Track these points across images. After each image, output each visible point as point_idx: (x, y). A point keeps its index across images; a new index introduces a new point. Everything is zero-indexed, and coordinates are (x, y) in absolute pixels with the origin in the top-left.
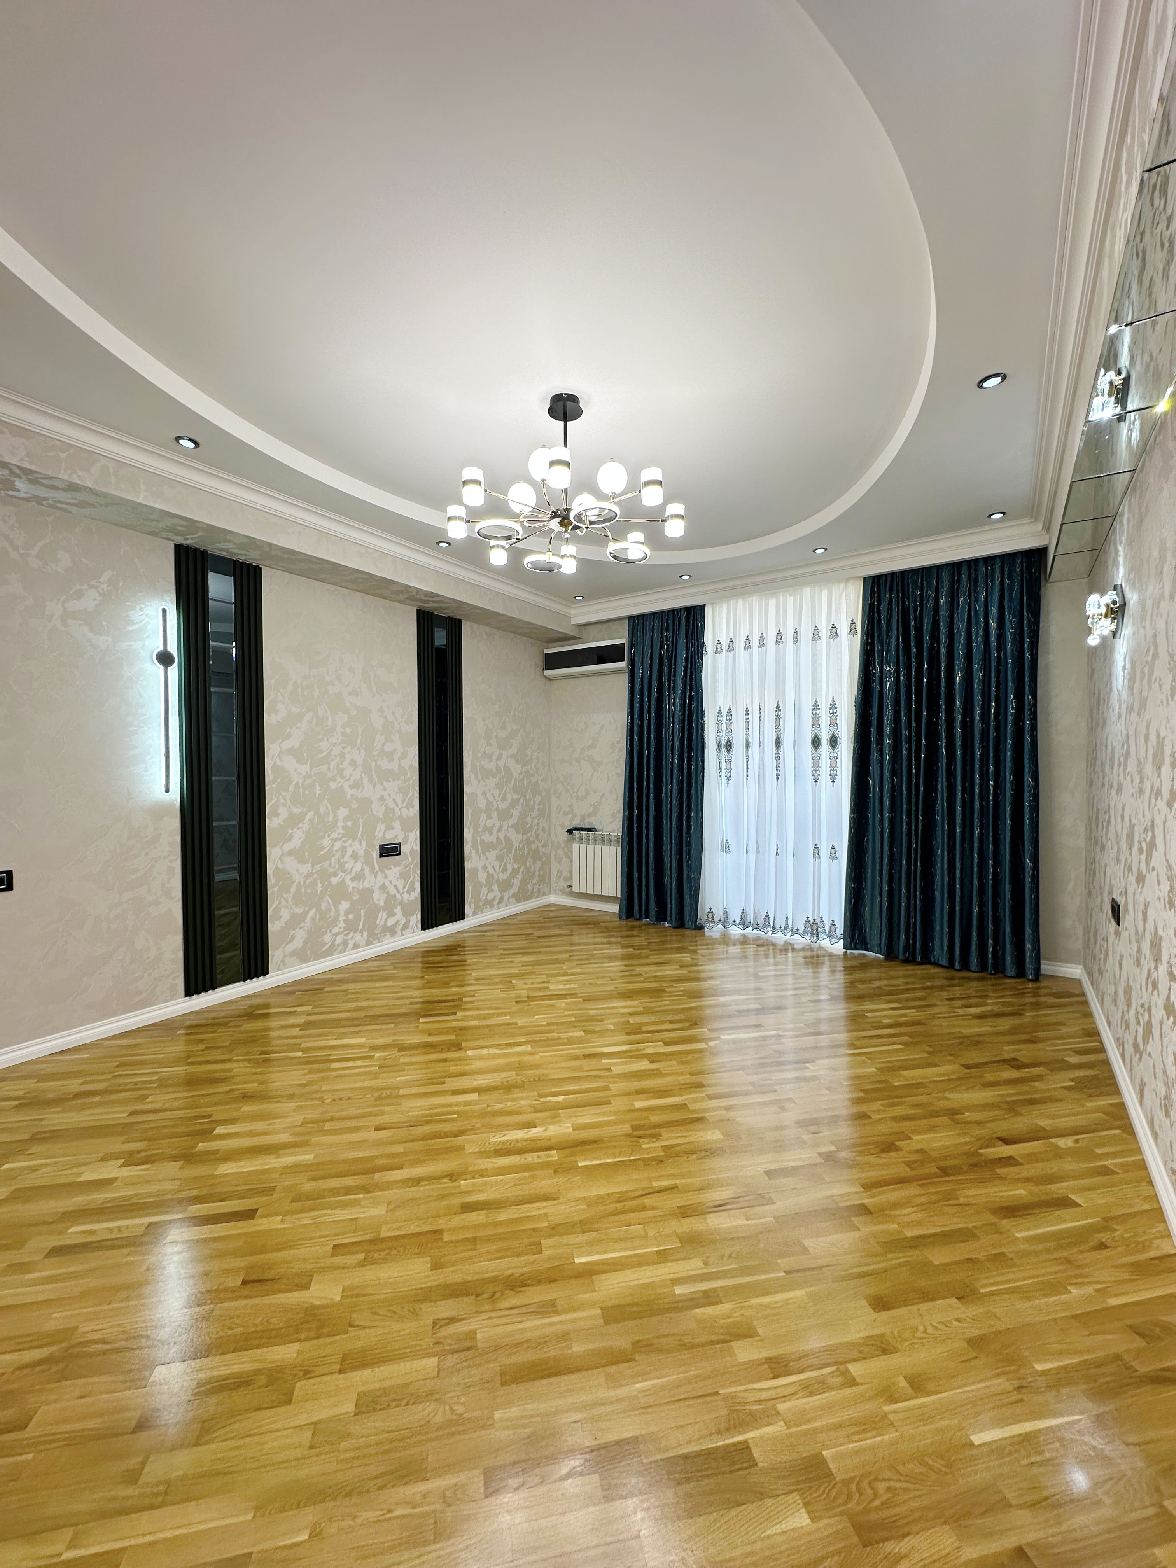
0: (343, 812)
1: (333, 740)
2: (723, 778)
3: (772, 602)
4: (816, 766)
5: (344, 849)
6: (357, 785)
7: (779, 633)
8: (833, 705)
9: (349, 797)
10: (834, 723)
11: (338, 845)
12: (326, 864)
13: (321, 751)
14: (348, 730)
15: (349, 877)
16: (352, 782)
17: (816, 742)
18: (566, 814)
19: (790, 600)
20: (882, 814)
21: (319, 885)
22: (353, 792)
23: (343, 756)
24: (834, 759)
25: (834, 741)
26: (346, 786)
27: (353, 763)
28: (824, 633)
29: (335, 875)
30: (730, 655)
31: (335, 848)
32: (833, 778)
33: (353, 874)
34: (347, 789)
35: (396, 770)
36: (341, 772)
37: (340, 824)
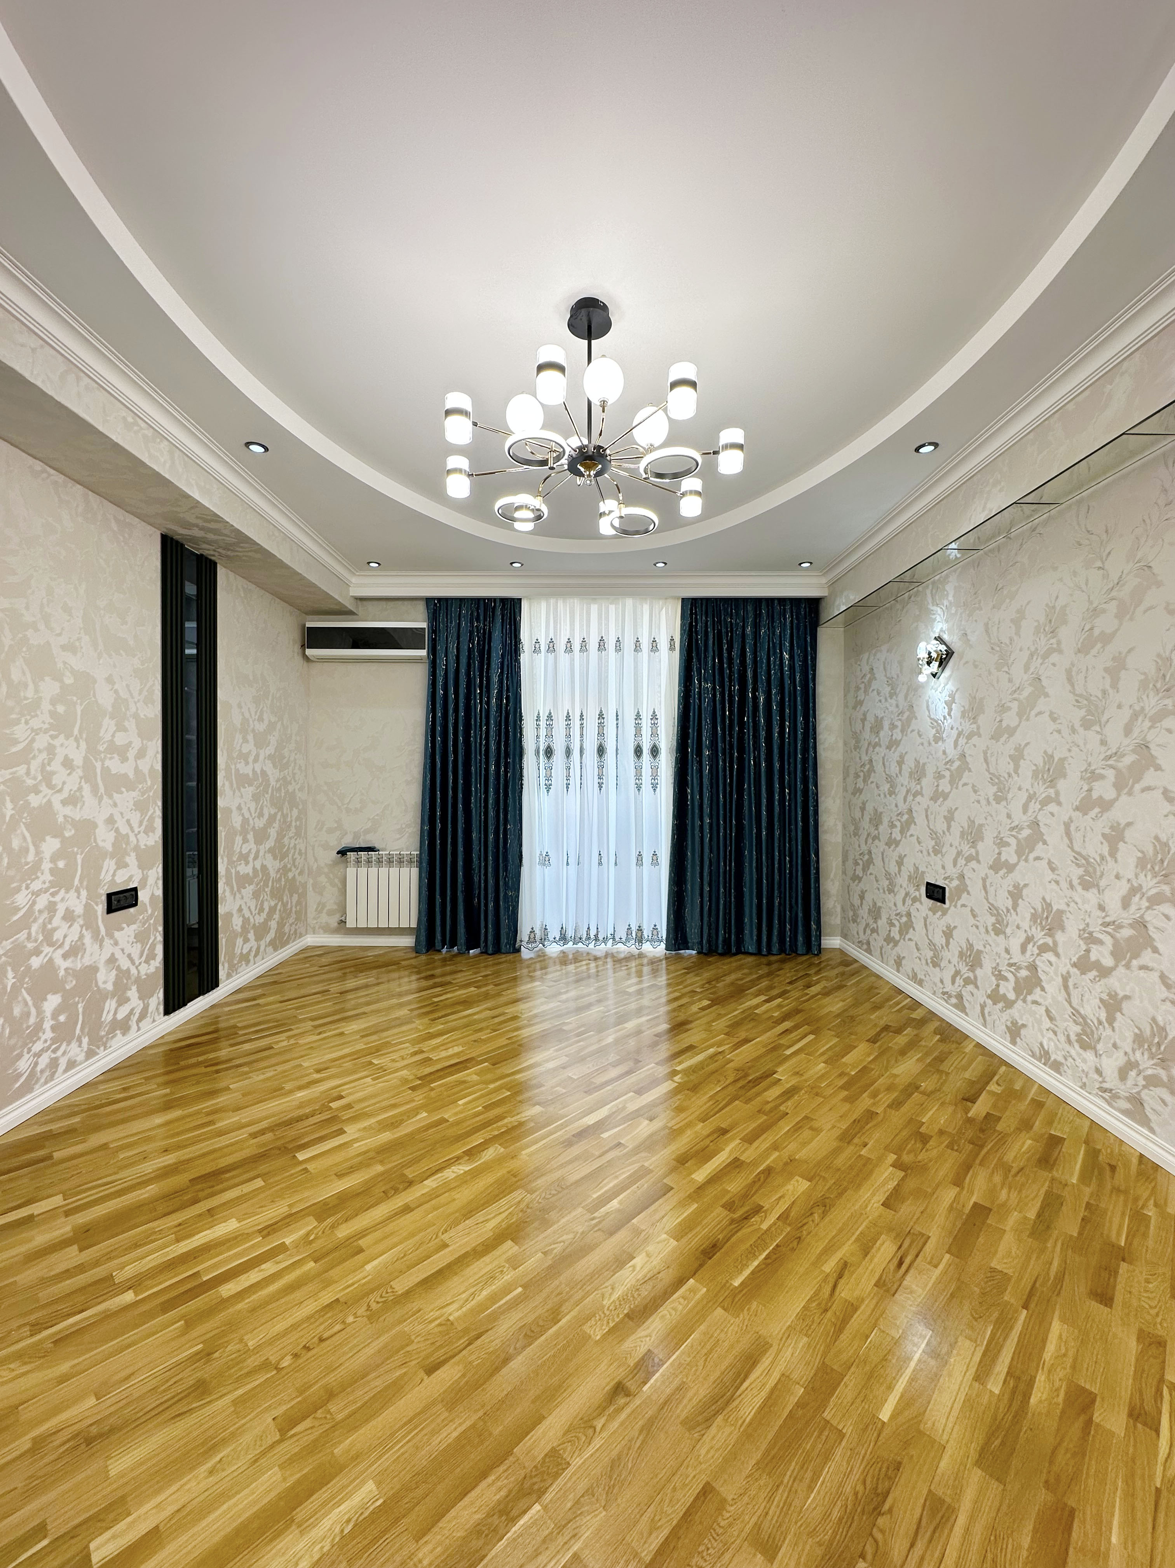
0: (51, 845)
1: (35, 723)
2: (543, 787)
3: (594, 608)
4: (638, 776)
5: (51, 908)
6: (72, 800)
7: (602, 640)
8: (654, 716)
9: (61, 819)
10: (654, 734)
11: (42, 902)
12: (23, 936)
13: (16, 742)
14: (61, 709)
15: (60, 952)
16: (65, 794)
17: (638, 751)
18: (330, 831)
19: (612, 608)
20: (701, 819)
21: (10, 974)
22: (68, 810)
23: (51, 750)
24: (655, 769)
25: (655, 751)
26: (56, 800)
27: (67, 763)
28: (645, 645)
29: (37, 952)
30: (551, 656)
31: (37, 907)
32: (655, 787)
33: (67, 947)
34: (57, 805)
35: (131, 775)
36: (47, 777)
37: (46, 866)
